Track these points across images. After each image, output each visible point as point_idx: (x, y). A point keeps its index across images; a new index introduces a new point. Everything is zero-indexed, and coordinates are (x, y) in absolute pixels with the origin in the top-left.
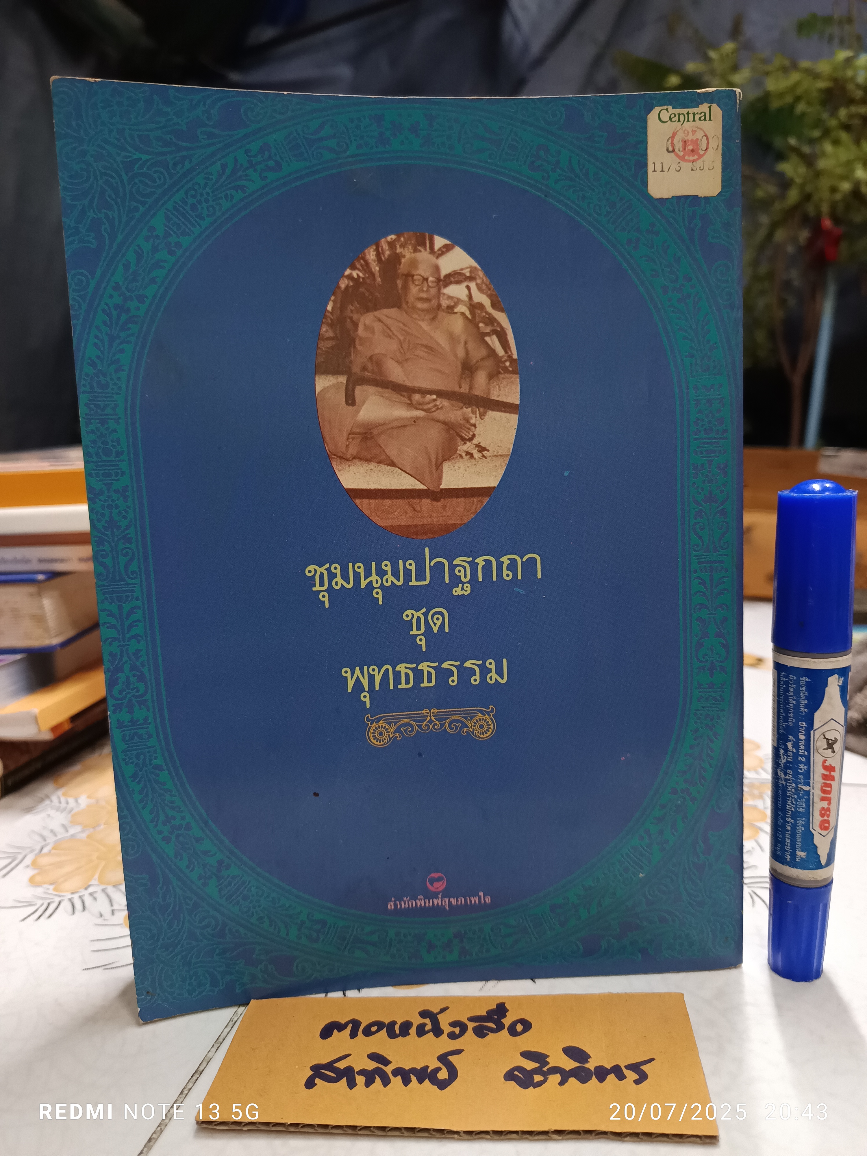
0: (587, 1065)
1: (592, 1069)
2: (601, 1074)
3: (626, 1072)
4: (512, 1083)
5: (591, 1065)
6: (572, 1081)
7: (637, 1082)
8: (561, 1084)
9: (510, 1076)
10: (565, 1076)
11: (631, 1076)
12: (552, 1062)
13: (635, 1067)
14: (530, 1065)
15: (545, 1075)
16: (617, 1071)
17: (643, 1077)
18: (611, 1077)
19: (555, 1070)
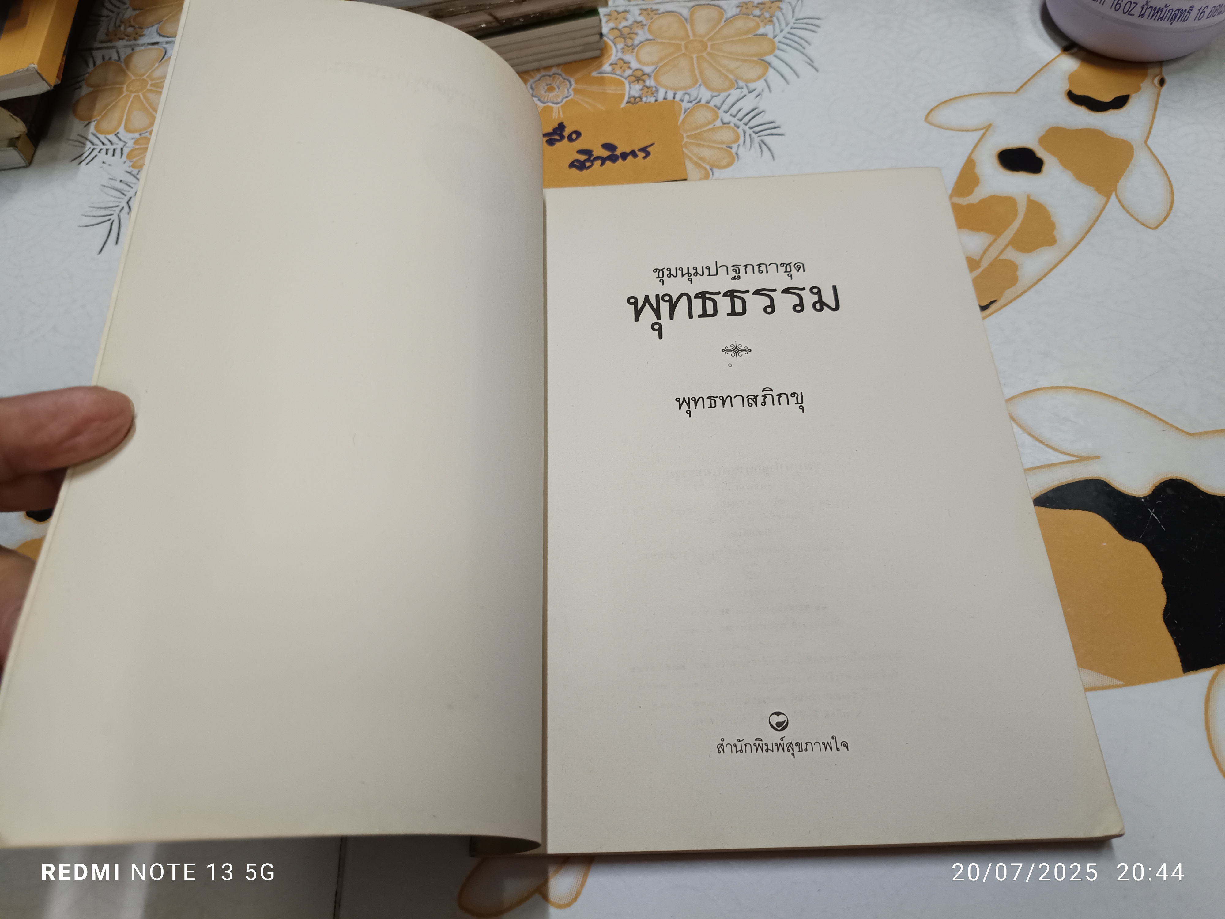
0: (616, 153)
1: (619, 155)
2: (624, 156)
3: (638, 153)
4: (574, 170)
5: (618, 152)
6: (608, 163)
7: (644, 158)
8: (602, 165)
9: (572, 165)
10: (603, 160)
11: (641, 155)
12: (596, 154)
13: (644, 150)
14: (582, 158)
15: (592, 162)
16: (633, 154)
17: (648, 154)
18: (630, 158)
19: (598, 158)
